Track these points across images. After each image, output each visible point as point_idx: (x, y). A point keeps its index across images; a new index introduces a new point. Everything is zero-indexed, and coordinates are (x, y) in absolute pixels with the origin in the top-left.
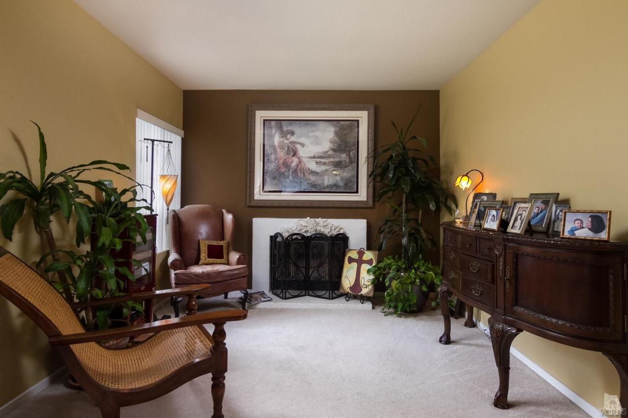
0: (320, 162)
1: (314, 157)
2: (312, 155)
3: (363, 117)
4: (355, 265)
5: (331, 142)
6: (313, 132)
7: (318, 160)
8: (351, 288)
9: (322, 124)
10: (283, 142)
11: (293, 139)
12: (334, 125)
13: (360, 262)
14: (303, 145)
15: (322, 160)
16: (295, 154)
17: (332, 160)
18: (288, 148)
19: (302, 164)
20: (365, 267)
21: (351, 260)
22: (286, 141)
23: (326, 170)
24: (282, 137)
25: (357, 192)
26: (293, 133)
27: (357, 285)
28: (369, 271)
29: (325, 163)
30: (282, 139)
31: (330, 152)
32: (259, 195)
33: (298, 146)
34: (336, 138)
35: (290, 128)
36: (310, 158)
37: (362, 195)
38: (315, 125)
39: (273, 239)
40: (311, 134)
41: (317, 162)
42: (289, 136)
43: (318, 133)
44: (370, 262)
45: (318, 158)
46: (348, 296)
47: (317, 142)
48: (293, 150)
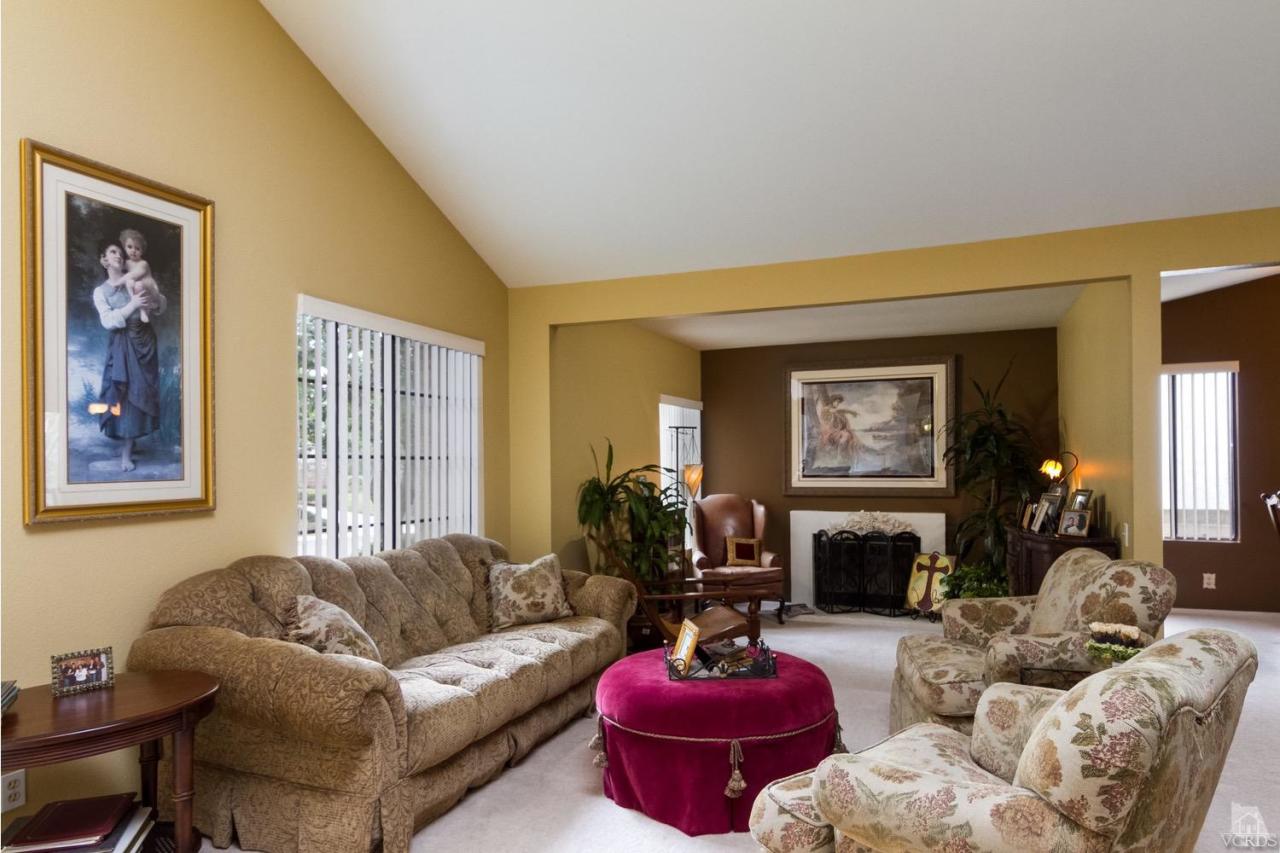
0: (879, 436)
1: (871, 430)
2: (868, 427)
3: (939, 374)
4: (925, 574)
5: (894, 409)
6: (869, 395)
7: (876, 433)
8: (919, 603)
9: (880, 386)
10: (828, 411)
11: (841, 406)
12: (898, 387)
13: (932, 569)
14: (855, 414)
15: (883, 434)
16: (844, 426)
17: (895, 432)
18: (836, 418)
19: (855, 440)
20: (938, 576)
21: (921, 568)
22: (832, 410)
23: (888, 447)
24: (827, 404)
25: (932, 476)
26: (841, 399)
27: (927, 600)
28: (942, 581)
29: (885, 438)
30: (827, 408)
31: (893, 422)
32: (797, 480)
33: (849, 416)
34: (900, 403)
35: (837, 393)
36: (866, 431)
37: (940, 480)
38: (871, 387)
39: (817, 537)
40: (866, 400)
41: (874, 437)
42: (835, 403)
43: (874, 398)
44: (944, 570)
45: (875, 430)
46: (914, 614)
47: (874, 410)
48: (842, 422)
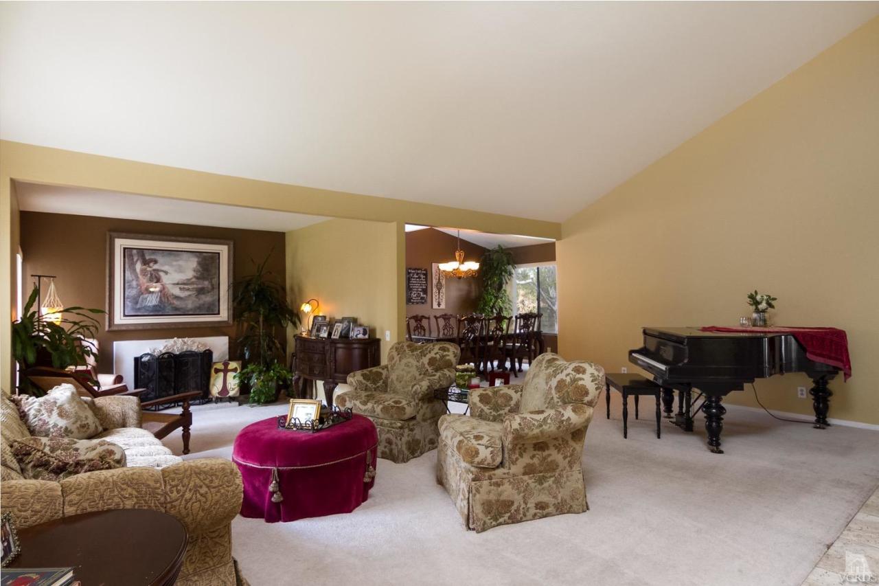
0: (184, 288)
1: (178, 284)
2: (176, 282)
3: (223, 250)
4: (221, 374)
5: (194, 271)
6: (177, 261)
7: (182, 286)
8: (218, 393)
9: (185, 255)
10: (145, 269)
11: (156, 267)
12: (197, 257)
13: (226, 371)
14: (166, 273)
15: (186, 287)
16: (158, 280)
17: (195, 286)
18: (151, 275)
19: (166, 290)
20: (230, 375)
21: (217, 371)
22: (148, 269)
23: (190, 295)
24: (145, 265)
25: (219, 314)
26: (156, 262)
27: (225, 389)
28: (234, 377)
29: (188, 290)
30: (144, 267)
31: (194, 280)
32: (119, 319)
33: (162, 274)
34: (198, 268)
35: (153, 257)
36: (174, 284)
37: (224, 315)
38: (178, 255)
39: (137, 360)
40: (175, 263)
41: (180, 288)
42: (151, 264)
43: (181, 263)
44: (235, 370)
45: (181, 284)
46: (218, 400)
47: (180, 270)
48: (156, 277)
